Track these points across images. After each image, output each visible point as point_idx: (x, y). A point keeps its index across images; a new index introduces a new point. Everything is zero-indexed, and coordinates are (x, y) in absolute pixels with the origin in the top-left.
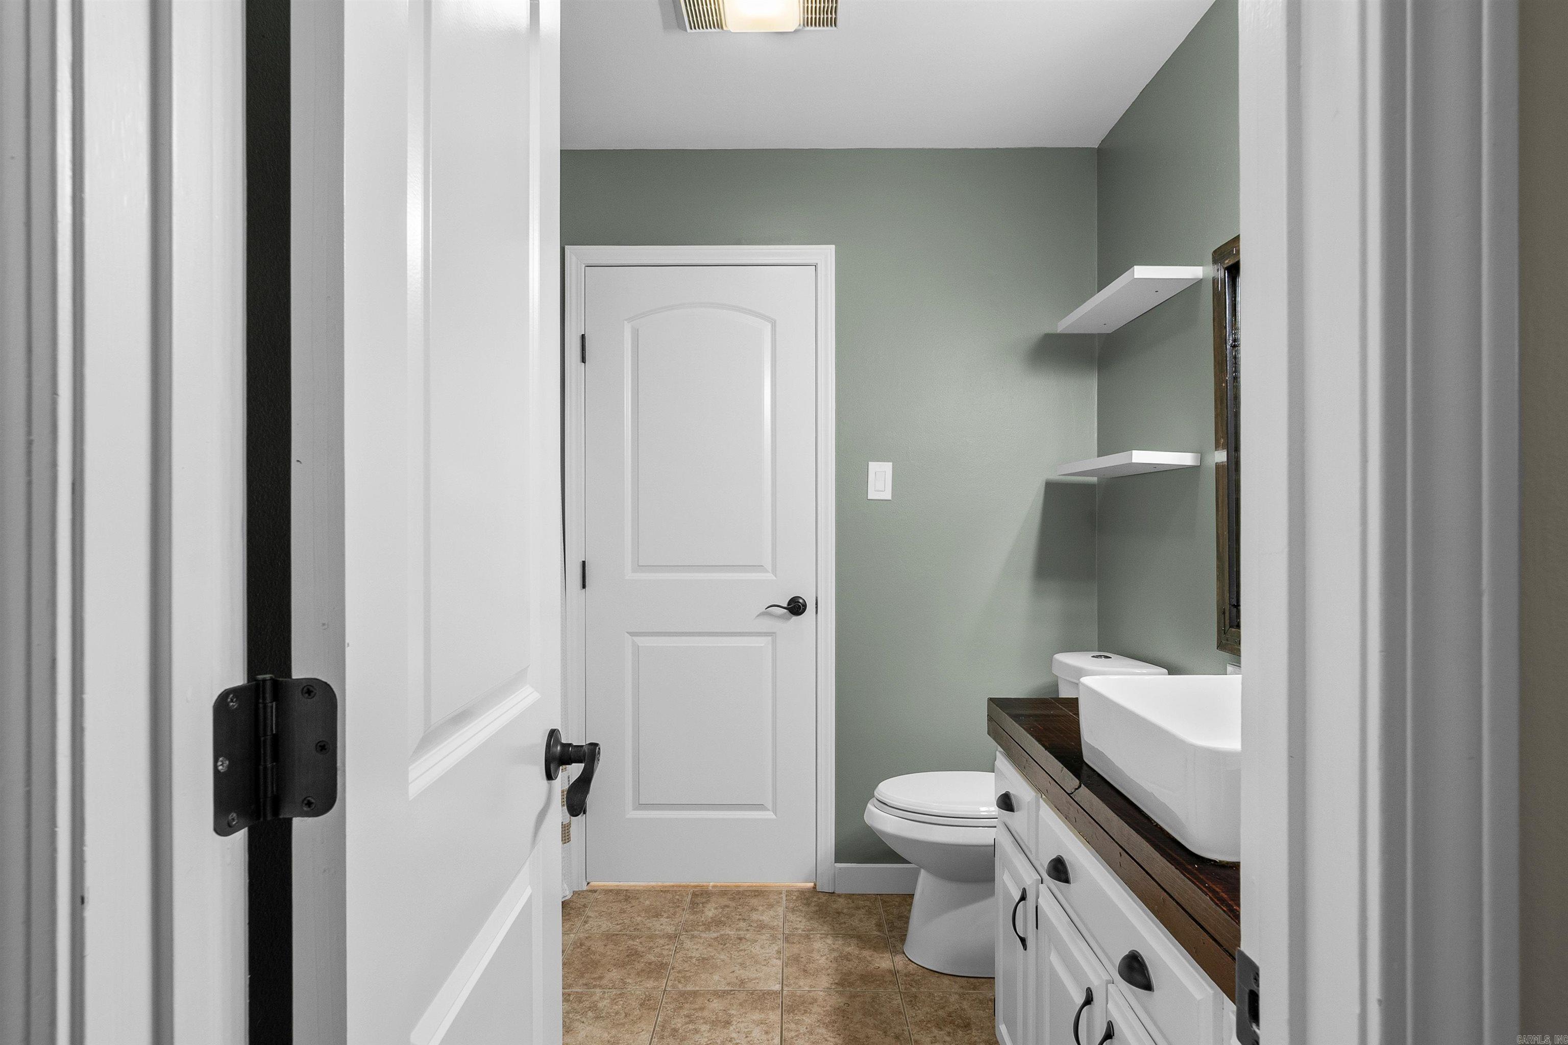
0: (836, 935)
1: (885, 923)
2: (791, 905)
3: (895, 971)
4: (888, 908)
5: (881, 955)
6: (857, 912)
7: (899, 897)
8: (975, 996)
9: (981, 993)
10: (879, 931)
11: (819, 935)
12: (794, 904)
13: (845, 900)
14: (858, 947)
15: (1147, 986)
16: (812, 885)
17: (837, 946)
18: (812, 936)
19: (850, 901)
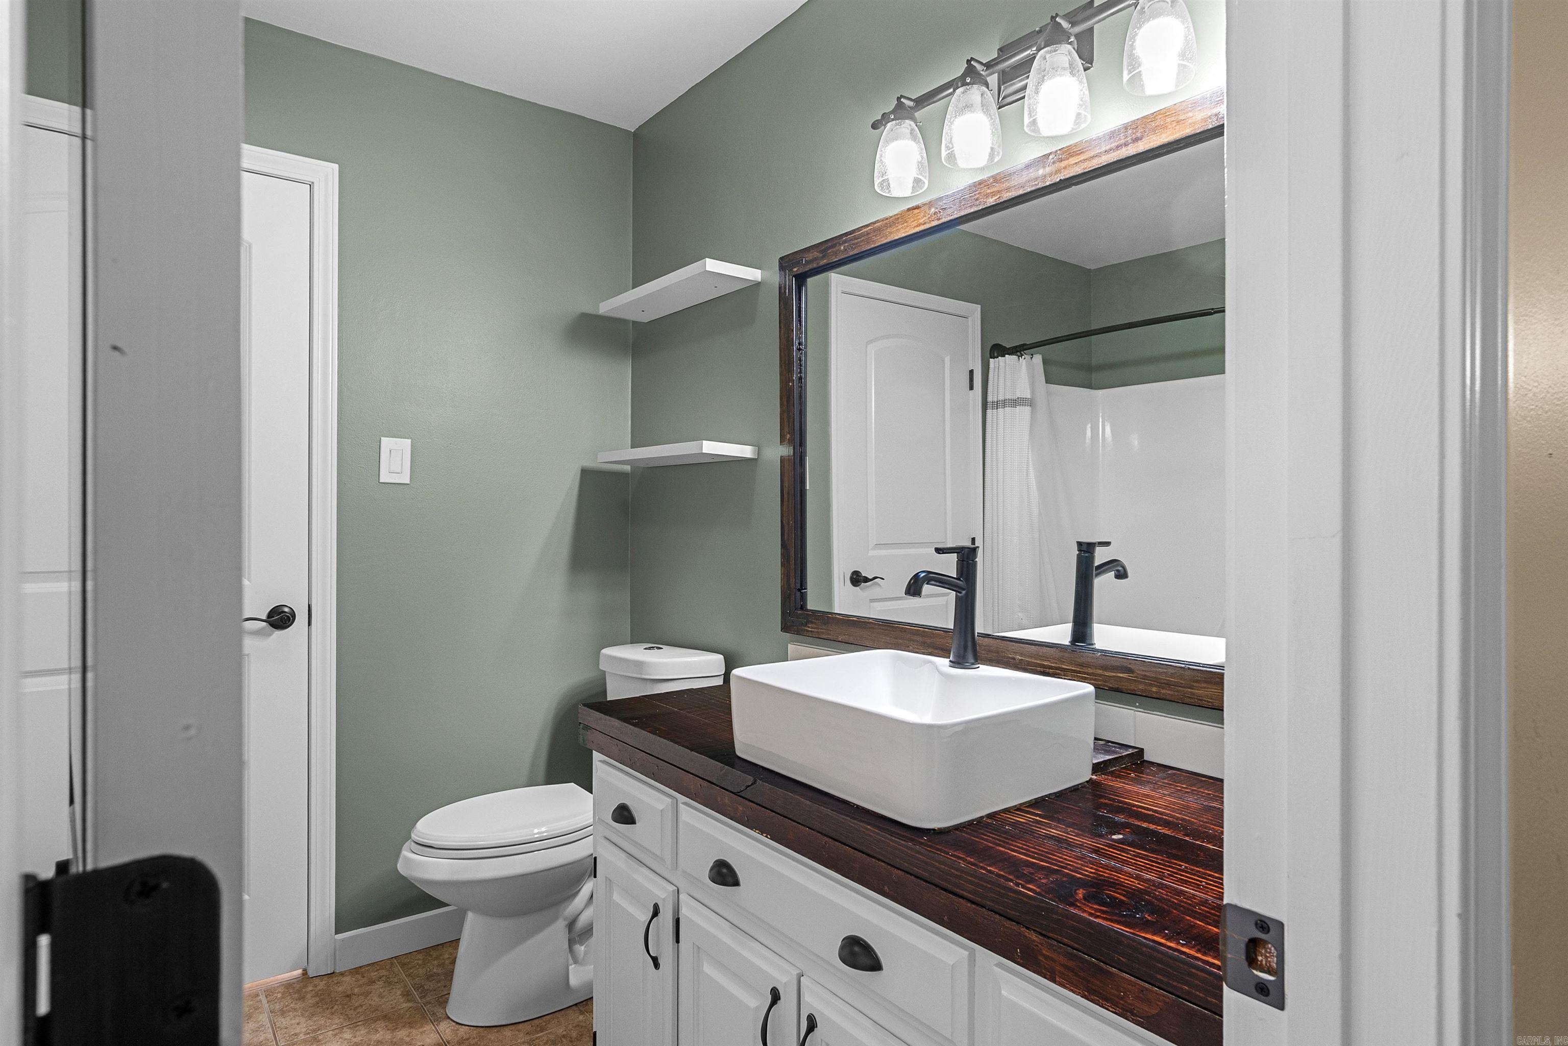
0: (355, 1025)
1: (412, 989)
2: (277, 1007)
3: (444, 1043)
4: (411, 971)
5: (421, 1030)
6: (373, 987)
7: (421, 953)
8: (545, 1038)
9: (551, 1032)
10: (409, 1001)
11: (331, 1032)
12: (282, 1003)
13: (352, 977)
14: (388, 1030)
15: (875, 966)
16: (300, 971)
17: (360, 1038)
18: (321, 1037)
19: (359, 977)
